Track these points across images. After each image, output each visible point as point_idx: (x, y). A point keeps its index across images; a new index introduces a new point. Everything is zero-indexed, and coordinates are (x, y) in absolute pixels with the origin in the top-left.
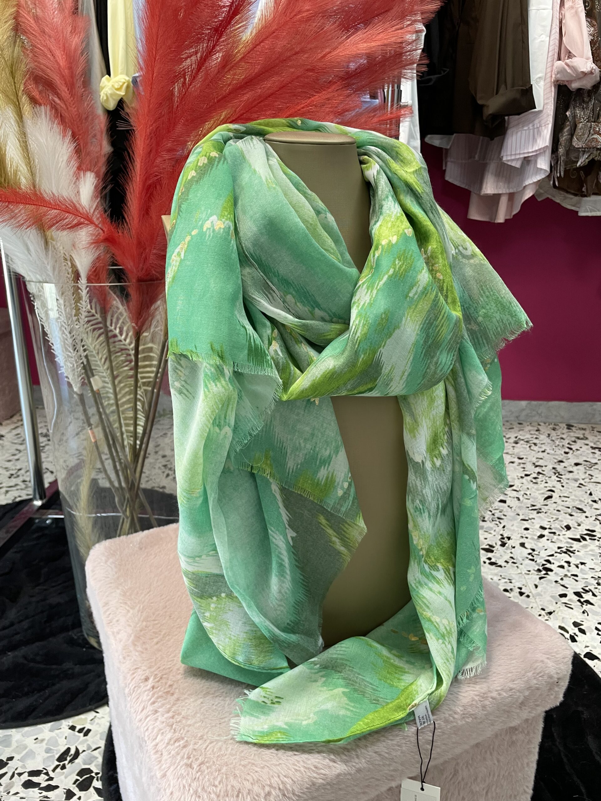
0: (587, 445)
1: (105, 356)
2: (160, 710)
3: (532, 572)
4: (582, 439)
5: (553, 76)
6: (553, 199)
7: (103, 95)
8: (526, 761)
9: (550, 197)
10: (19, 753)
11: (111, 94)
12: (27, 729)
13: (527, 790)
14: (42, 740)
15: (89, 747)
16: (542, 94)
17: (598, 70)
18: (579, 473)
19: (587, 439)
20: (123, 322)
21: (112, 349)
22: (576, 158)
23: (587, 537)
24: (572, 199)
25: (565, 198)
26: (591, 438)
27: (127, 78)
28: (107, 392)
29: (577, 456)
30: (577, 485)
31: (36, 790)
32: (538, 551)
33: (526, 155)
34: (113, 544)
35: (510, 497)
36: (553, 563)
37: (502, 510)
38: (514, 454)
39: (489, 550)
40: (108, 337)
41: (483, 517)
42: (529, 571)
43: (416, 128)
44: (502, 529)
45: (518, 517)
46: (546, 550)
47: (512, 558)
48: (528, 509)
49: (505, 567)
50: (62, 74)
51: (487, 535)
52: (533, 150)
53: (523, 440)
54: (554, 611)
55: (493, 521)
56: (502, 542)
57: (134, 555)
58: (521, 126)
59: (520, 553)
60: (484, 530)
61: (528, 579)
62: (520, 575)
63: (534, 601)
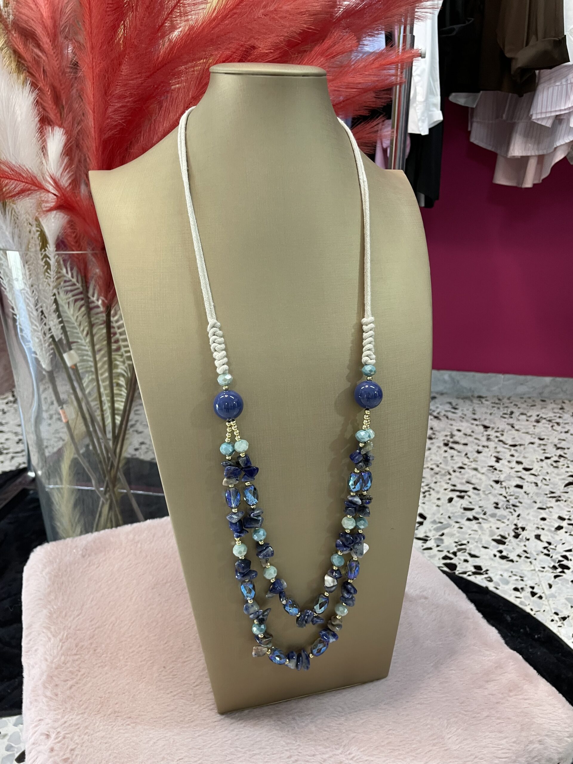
1: (86, 329)
3: (547, 568)
32: (555, 545)
33: (558, 113)
34: (55, 549)
35: (527, 482)
36: (571, 560)
37: (518, 496)
38: (534, 434)
39: (501, 541)
40: (89, 308)
41: (497, 504)
42: (544, 568)
43: (436, 83)
44: (517, 518)
45: (535, 504)
46: (563, 544)
47: (525, 551)
48: (546, 496)
49: (517, 562)
50: (44, 25)
51: (499, 524)
52: (566, 107)
53: (545, 419)
54: (568, 616)
55: (507, 508)
56: (515, 532)
57: (75, 564)
58: (553, 81)
59: (535, 546)
60: (497, 518)
61: (542, 577)
62: (534, 572)
63: (547, 603)
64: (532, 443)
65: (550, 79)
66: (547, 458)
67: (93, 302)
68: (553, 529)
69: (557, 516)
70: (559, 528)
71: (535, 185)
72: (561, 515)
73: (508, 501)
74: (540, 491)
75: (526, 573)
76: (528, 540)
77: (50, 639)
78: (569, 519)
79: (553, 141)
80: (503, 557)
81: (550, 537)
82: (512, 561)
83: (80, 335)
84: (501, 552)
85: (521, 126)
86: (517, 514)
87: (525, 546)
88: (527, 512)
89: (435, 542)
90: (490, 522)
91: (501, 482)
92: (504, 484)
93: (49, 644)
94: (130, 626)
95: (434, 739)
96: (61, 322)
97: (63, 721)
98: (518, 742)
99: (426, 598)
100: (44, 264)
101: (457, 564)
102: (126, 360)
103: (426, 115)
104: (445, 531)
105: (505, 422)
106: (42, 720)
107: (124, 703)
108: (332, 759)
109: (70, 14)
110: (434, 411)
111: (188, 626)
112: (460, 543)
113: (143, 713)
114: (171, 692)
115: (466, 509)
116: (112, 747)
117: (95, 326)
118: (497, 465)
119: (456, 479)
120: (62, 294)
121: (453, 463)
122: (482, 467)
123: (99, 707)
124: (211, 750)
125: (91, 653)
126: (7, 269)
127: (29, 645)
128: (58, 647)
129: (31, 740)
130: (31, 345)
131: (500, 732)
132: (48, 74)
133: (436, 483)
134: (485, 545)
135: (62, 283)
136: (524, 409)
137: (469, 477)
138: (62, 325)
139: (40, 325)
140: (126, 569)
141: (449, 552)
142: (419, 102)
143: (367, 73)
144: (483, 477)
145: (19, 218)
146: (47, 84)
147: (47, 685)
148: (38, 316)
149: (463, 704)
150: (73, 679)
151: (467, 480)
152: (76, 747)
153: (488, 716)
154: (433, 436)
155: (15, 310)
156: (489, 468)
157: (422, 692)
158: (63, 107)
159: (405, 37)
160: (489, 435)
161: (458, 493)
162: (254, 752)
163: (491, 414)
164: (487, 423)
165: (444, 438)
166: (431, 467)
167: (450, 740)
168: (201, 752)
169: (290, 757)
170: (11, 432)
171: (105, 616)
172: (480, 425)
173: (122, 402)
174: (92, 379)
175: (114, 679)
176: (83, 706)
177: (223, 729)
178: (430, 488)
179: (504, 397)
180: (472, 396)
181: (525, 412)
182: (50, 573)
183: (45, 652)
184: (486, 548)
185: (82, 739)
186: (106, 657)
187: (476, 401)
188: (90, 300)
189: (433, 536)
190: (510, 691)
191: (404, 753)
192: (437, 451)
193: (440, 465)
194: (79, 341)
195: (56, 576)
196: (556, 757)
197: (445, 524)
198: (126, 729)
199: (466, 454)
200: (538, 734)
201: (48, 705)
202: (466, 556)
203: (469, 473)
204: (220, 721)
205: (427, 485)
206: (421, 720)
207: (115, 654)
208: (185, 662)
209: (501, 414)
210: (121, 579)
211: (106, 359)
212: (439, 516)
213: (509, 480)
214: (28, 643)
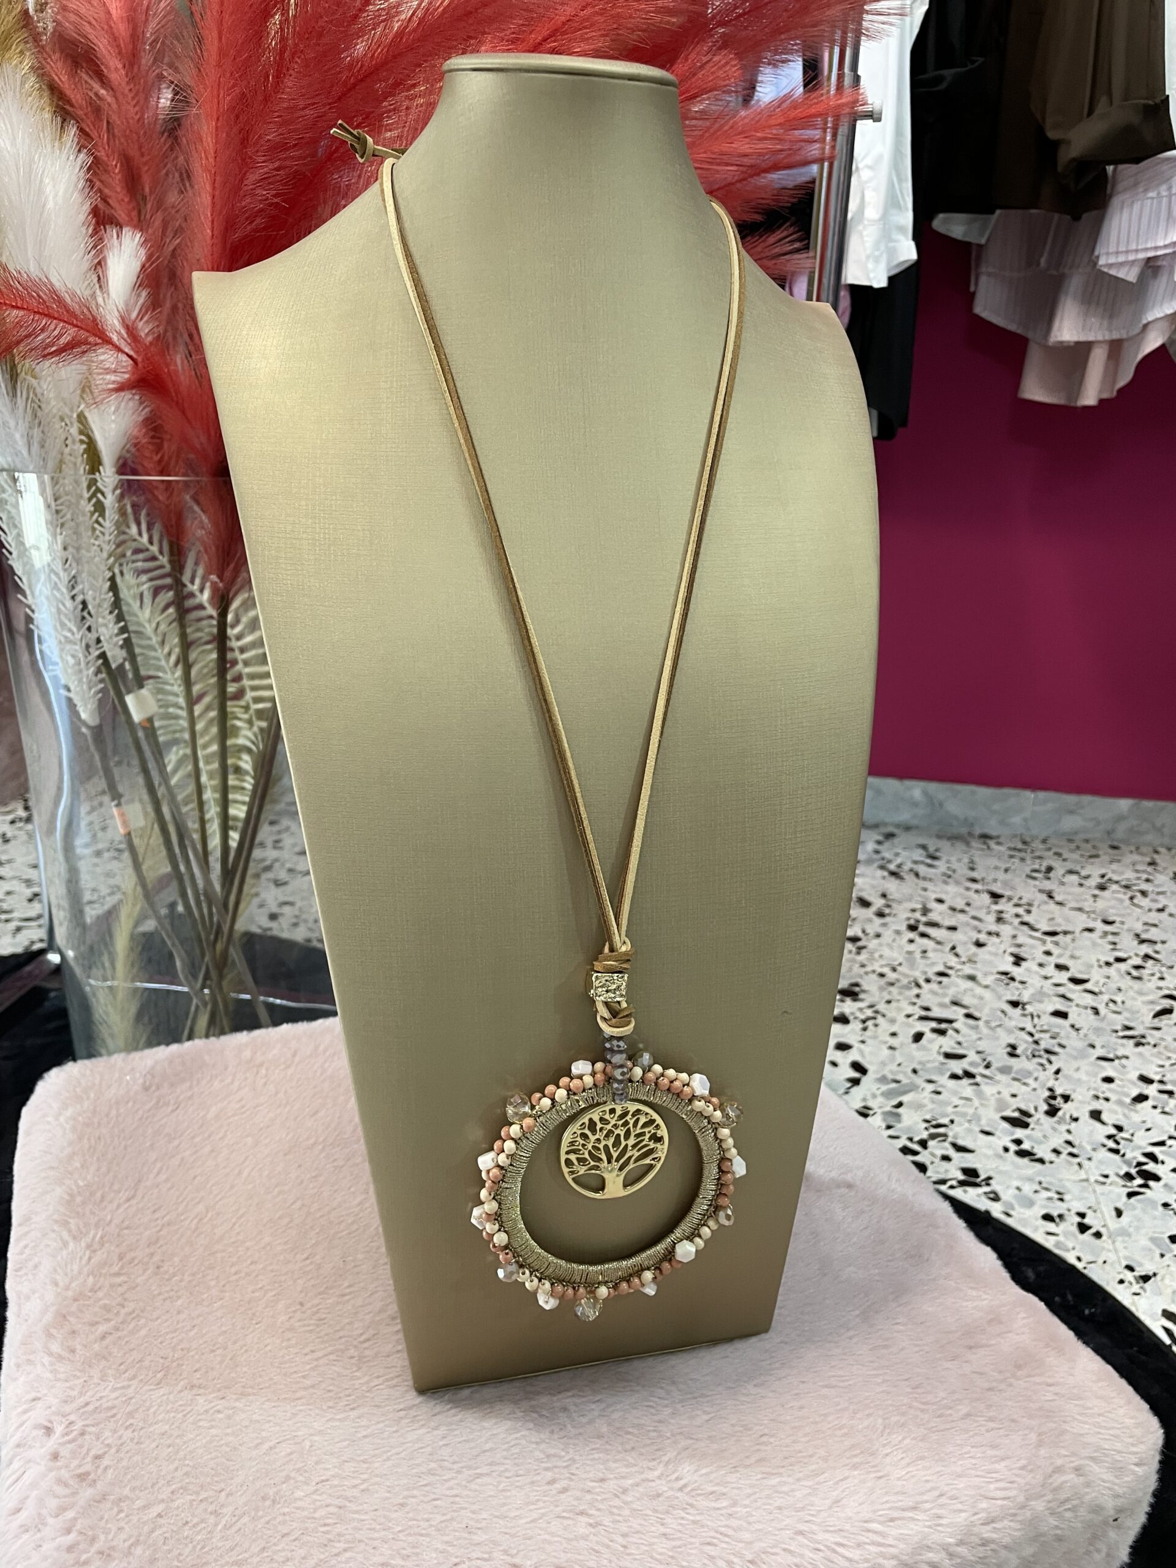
1: (175, 651)
3: (1113, 1178)
32: (1131, 1131)
33: (1151, 254)
34: (88, 1072)
35: (1077, 1005)
36: (1163, 1163)
37: (1058, 1034)
38: (1094, 912)
39: (1020, 1121)
40: (183, 607)
41: (1013, 1047)
42: (1106, 1176)
43: (904, 185)
44: (1053, 1077)
45: (1091, 1050)
46: (1148, 1130)
47: (1069, 1143)
48: (1114, 1034)
49: (1051, 1162)
50: (113, 34)
51: (1016, 1087)
52: (1168, 242)
53: (1117, 882)
54: (1155, 1275)
55: (1034, 1056)
56: (1050, 1105)
57: (128, 1102)
58: (1141, 189)
59: (1090, 1134)
60: (1013, 1075)
61: (1103, 1194)
62: (1085, 1184)
63: (1111, 1247)
64: (1090, 930)
65: (1136, 185)
66: (1119, 960)
67: (192, 595)
68: (1128, 1100)
69: (1137, 1074)
70: (1141, 1098)
71: (1102, 401)
72: (1145, 1073)
73: (1036, 1042)
74: (1103, 1025)
75: (1068, 1184)
76: (1076, 1120)
77: (65, 1244)
78: (1161, 1082)
79: (1141, 311)
80: (1022, 1154)
81: (1121, 1116)
82: (1041, 1161)
83: (163, 663)
84: (1018, 1142)
85: (1075, 282)
86: (1054, 1068)
87: (1069, 1131)
88: (1075, 1064)
89: (884, 1120)
90: (998, 1082)
91: (1024, 1004)
92: (1029, 1009)
93: (64, 1252)
94: (234, 1224)
95: (856, 1456)
96: (123, 630)
97: (82, 1401)
98: (1030, 1468)
99: (850, 1186)
100: (92, 509)
101: (928, 1163)
102: (254, 718)
103: (883, 248)
104: (905, 1099)
105: (1035, 886)
106: (39, 1399)
107: (212, 1369)
108: (641, 1489)
109: (164, 16)
110: (889, 861)
111: (355, 1227)
112: (934, 1123)
113: (250, 1390)
114: (313, 1351)
115: (948, 1056)
116: (181, 1454)
117: (193, 647)
118: (1016, 971)
119: (930, 995)
120: (129, 577)
121: (927, 965)
122: (986, 974)
123: (159, 1375)
124: (389, 1463)
125: (149, 1272)
126: (13, 511)
127: (24, 1256)
128: (81, 1258)
129: (13, 1439)
130: (59, 673)
131: (994, 1447)
132: (116, 131)
133: (889, 1002)
134: (987, 1129)
135: (129, 553)
136: (1076, 861)
137: (958, 993)
138: (126, 635)
139: (79, 629)
140: (233, 1115)
141: (911, 1139)
142: (869, 220)
143: (758, 134)
144: (987, 994)
145: (43, 406)
146: (113, 152)
147: (53, 1331)
148: (75, 608)
149: (919, 1391)
150: (108, 1320)
151: (955, 999)
152: (105, 1453)
153: (968, 1415)
154: (887, 911)
155: (29, 597)
156: (999, 976)
157: (833, 1363)
158: (144, 198)
159: (840, 77)
160: (1001, 912)
161: (934, 1025)
162: (478, 1471)
163: (1006, 870)
164: (997, 888)
165: (909, 915)
166: (879, 970)
167: (888, 1460)
168: (368, 1468)
169: (551, 1482)
170: (20, 879)
171: (185, 1203)
172: (983, 891)
173: (243, 803)
174: (185, 755)
175: (195, 1322)
176: (127, 1375)
177: (416, 1426)
178: (877, 1012)
179: (1034, 838)
180: (970, 834)
181: (1078, 868)
182: (75, 1119)
183: (55, 1270)
184: (988, 1133)
185: (120, 1437)
186: (181, 1281)
187: (976, 844)
188: (186, 590)
189: (880, 1107)
190: (1019, 1367)
191: (790, 1480)
192: (894, 940)
193: (899, 968)
194: (160, 674)
195: (87, 1125)
196: (1110, 1504)
197: (907, 1085)
198: (213, 1420)
199: (953, 948)
200: (1074, 1454)
201: (54, 1371)
202: (947, 1149)
203: (957, 986)
204: (410, 1408)
205: (871, 1006)
206: (830, 1418)
207: (201, 1275)
208: (344, 1295)
209: (1028, 870)
210: (221, 1135)
211: (213, 714)
212: (894, 1067)
213: (1041, 1002)
214: (21, 1253)
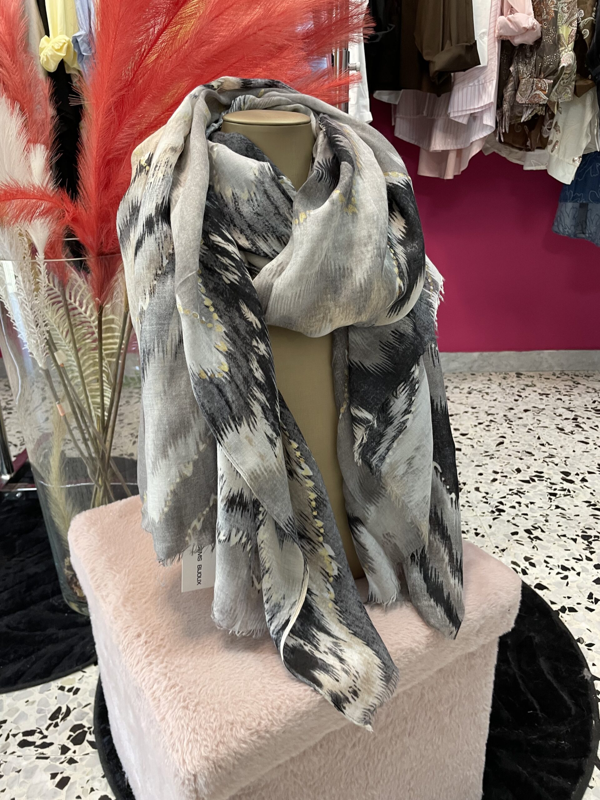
0: (535, 391)
1: (66, 329)
2: (154, 662)
3: (487, 513)
4: (530, 386)
5: (497, 31)
6: (499, 153)
7: (43, 56)
8: (484, 682)
9: (496, 151)
10: (12, 716)
11: (51, 56)
12: (16, 693)
13: (486, 708)
14: (33, 702)
15: (79, 705)
16: (486, 49)
17: (539, 25)
18: (528, 418)
19: (535, 386)
20: (82, 295)
21: (73, 323)
22: (520, 113)
23: (536, 479)
24: (517, 153)
25: (511, 152)
26: (538, 385)
27: (67, 39)
28: (71, 365)
29: (526, 403)
30: (527, 430)
31: (32, 748)
32: (492, 494)
33: (472, 112)
35: (465, 445)
36: (505, 505)
42: (484, 513)
45: (472, 463)
46: (499, 492)
47: (468, 502)
48: (481, 455)
52: (479, 106)
53: (476, 390)
54: (507, 548)
57: (115, 523)
58: (466, 82)
59: (476, 497)
61: (483, 520)
62: (476, 517)
63: (489, 540)
64: (466, 412)
65: (464, 80)
66: (480, 424)
68: (489, 482)
69: (492, 471)
70: (495, 480)
71: (455, 176)
72: (495, 470)
74: (476, 452)
75: (470, 518)
76: (469, 492)
78: (502, 472)
79: (469, 137)
81: (487, 489)
85: (440, 123)
87: (467, 497)
88: (466, 470)
103: (358, 116)
136: (457, 383)
182: (96, 532)
195: (102, 533)
196: (507, 605)
200: (494, 589)
